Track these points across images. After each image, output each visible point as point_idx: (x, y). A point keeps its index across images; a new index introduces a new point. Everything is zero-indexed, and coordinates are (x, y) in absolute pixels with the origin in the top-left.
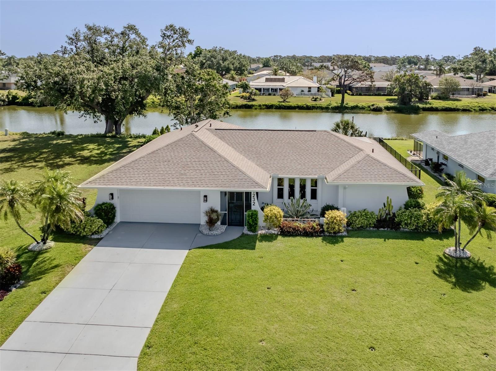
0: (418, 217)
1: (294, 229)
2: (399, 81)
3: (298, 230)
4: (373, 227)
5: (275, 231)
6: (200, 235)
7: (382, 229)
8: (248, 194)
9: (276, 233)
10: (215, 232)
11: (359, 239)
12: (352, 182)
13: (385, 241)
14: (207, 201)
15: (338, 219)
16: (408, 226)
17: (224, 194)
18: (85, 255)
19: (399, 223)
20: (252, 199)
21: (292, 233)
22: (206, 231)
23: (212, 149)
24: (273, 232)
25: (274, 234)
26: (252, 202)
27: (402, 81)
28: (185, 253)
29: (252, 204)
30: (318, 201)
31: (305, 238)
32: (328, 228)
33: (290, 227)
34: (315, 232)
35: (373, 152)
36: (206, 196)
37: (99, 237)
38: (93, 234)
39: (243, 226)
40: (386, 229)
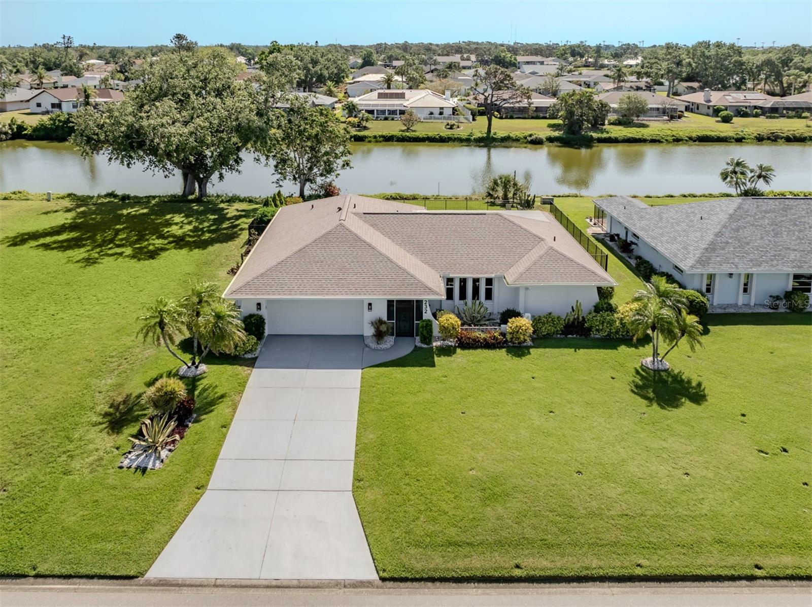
0: (611, 323)
1: (474, 340)
2: (566, 102)
3: (479, 341)
4: (560, 334)
5: (451, 342)
6: (367, 349)
7: (570, 336)
8: (419, 302)
9: (453, 344)
10: (383, 346)
11: (547, 350)
12: (536, 284)
13: (575, 351)
14: (371, 309)
15: (523, 328)
16: (599, 332)
17: (391, 303)
18: (248, 380)
19: (589, 329)
20: (424, 306)
21: (472, 344)
22: (373, 345)
23: (369, 245)
24: (450, 344)
25: (452, 346)
26: (424, 309)
27: (570, 102)
28: (358, 372)
29: (424, 311)
30: (493, 302)
31: (487, 350)
32: (511, 338)
33: (469, 338)
34: (498, 343)
35: (555, 240)
36: (370, 304)
37: (253, 356)
38: (246, 353)
39: (413, 336)
40: (575, 336)
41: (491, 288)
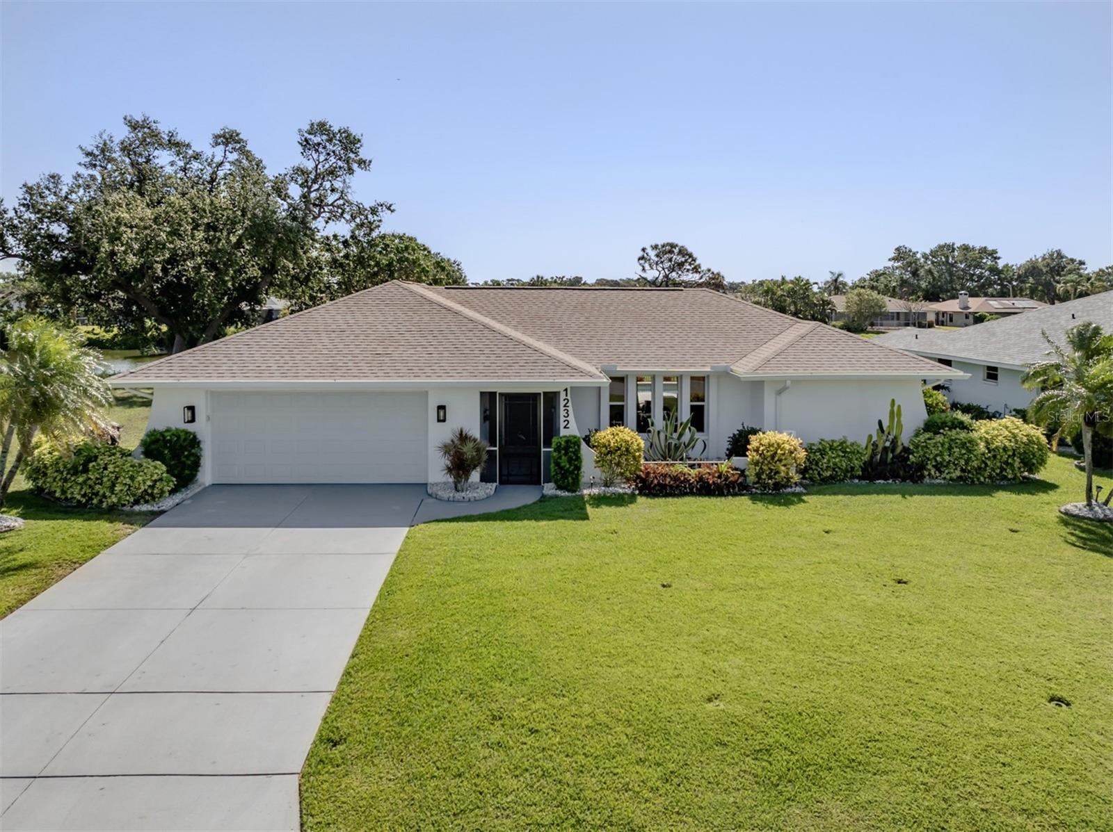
0: (968, 446)
1: (675, 478)
3: (687, 480)
4: (859, 478)
5: (624, 488)
6: (431, 500)
7: (881, 481)
8: (551, 398)
9: (629, 491)
10: (469, 495)
11: (840, 497)
12: (801, 373)
14: (444, 421)
15: (787, 446)
16: (941, 472)
17: (488, 398)
18: (114, 543)
19: (921, 467)
20: (562, 413)
21: (671, 487)
22: (446, 493)
24: (621, 491)
25: (625, 494)
26: (562, 419)
28: (400, 533)
29: (562, 424)
30: (708, 434)
31: (707, 498)
32: (758, 475)
33: (665, 476)
34: (728, 486)
36: (441, 408)
37: (155, 509)
38: (137, 502)
39: (539, 483)
40: (890, 481)
41: (703, 406)
